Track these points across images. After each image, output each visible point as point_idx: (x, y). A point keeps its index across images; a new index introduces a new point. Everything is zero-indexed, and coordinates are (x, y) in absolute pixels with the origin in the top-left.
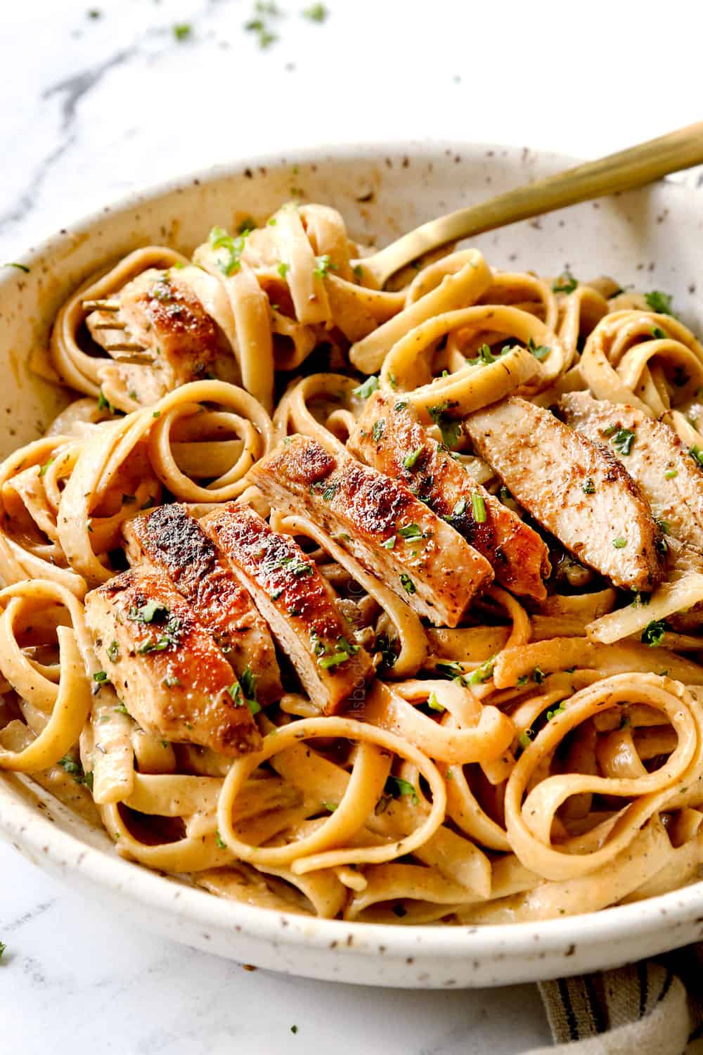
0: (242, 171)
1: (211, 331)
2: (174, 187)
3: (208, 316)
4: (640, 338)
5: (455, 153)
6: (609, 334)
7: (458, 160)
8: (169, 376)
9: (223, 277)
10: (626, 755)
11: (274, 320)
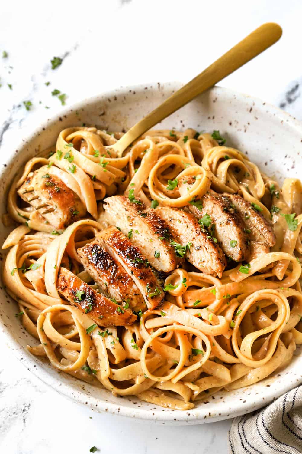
0: (58, 119)
1: (72, 195)
2: (37, 134)
3: (69, 188)
4: (221, 160)
5: (133, 90)
6: (210, 162)
7: (134, 93)
8: (61, 215)
9: (72, 174)
10: (264, 318)
11: (94, 185)
